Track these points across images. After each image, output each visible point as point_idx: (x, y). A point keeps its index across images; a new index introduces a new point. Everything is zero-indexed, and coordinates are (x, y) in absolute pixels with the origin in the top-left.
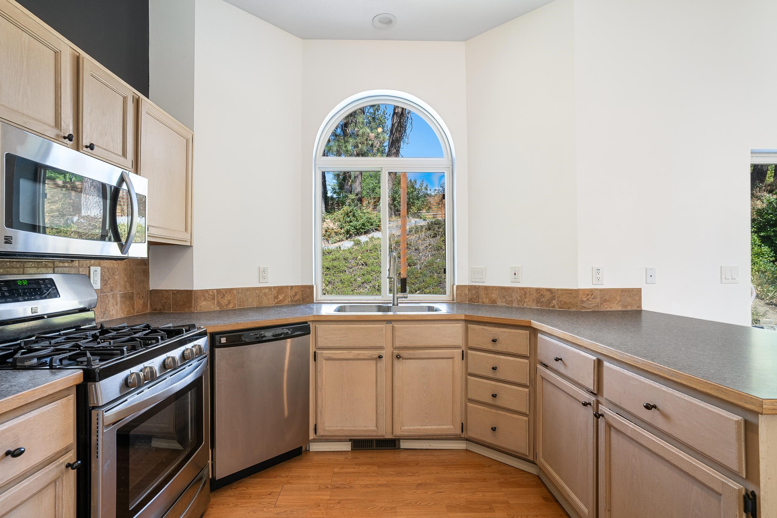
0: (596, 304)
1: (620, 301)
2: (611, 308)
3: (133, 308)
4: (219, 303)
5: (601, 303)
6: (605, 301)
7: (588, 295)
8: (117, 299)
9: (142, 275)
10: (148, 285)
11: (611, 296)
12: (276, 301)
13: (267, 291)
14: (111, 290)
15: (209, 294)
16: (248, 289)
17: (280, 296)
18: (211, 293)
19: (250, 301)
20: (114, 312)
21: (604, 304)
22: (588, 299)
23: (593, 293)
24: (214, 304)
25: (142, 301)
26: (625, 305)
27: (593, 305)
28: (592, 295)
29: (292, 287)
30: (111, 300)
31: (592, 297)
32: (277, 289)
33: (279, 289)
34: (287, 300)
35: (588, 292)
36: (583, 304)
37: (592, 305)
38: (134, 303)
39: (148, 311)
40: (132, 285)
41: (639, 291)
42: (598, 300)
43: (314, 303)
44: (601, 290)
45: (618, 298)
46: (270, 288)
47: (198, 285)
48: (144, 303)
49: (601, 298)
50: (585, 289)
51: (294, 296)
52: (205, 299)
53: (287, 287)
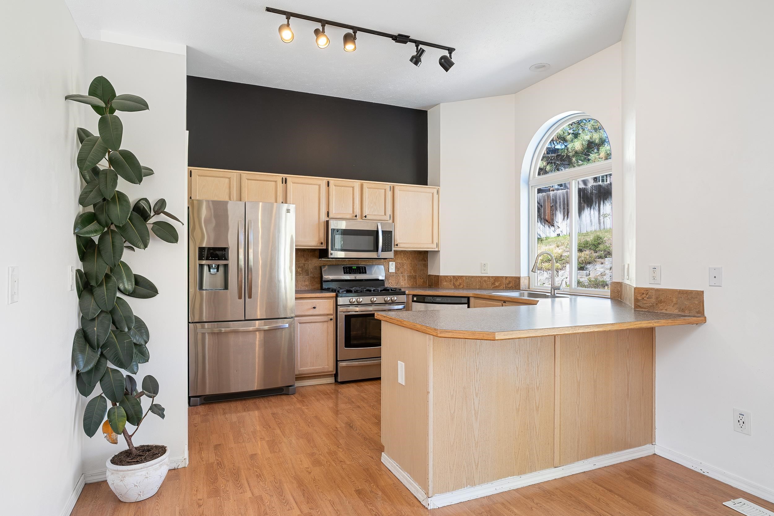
0: (651, 304)
1: (676, 304)
2: (666, 310)
3: (416, 283)
4: (454, 284)
5: (656, 304)
6: (661, 302)
7: (643, 294)
8: (405, 278)
9: (423, 266)
10: (427, 272)
11: (666, 297)
12: (493, 286)
13: (486, 279)
14: (402, 273)
15: (448, 278)
16: (472, 277)
17: (496, 283)
18: (449, 278)
19: (474, 285)
20: (403, 284)
21: (659, 305)
22: (643, 299)
23: (648, 292)
24: (451, 284)
25: (423, 280)
26: (683, 309)
27: (648, 305)
28: (647, 294)
29: (506, 277)
30: (401, 278)
31: (647, 296)
32: (494, 278)
33: (495, 278)
34: (502, 287)
35: (643, 291)
36: (638, 303)
37: (646, 305)
38: (416, 281)
39: (427, 286)
40: (415, 271)
41: (700, 294)
42: (653, 300)
43: (520, 290)
44: (657, 290)
45: (674, 300)
46: (489, 277)
47: (442, 273)
48: (424, 281)
49: (657, 298)
50: (640, 288)
51: (508, 284)
52: (446, 281)
53: (502, 277)
